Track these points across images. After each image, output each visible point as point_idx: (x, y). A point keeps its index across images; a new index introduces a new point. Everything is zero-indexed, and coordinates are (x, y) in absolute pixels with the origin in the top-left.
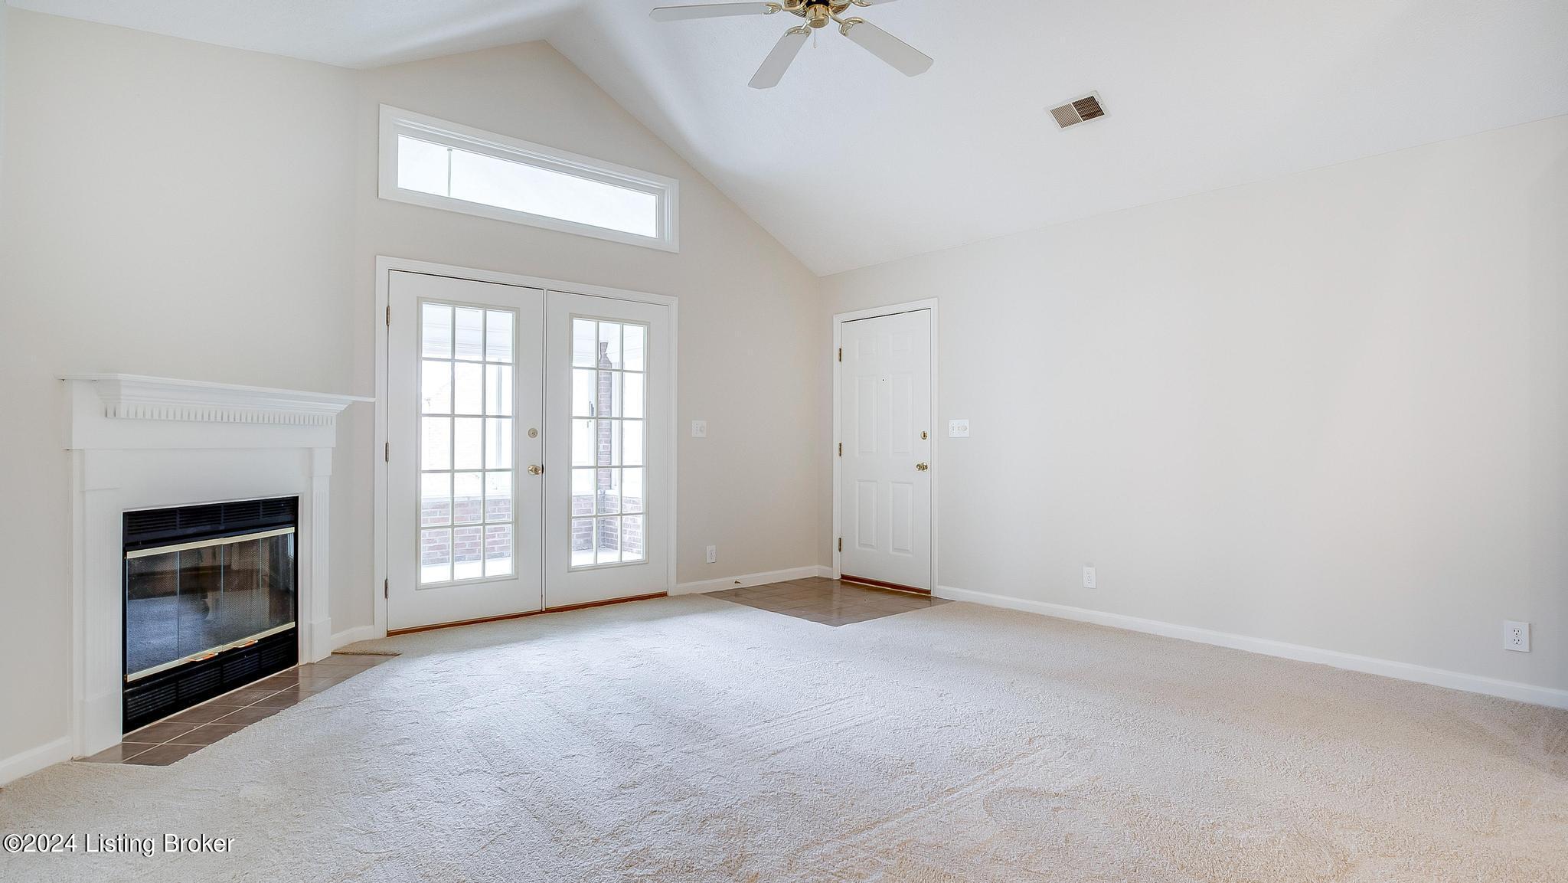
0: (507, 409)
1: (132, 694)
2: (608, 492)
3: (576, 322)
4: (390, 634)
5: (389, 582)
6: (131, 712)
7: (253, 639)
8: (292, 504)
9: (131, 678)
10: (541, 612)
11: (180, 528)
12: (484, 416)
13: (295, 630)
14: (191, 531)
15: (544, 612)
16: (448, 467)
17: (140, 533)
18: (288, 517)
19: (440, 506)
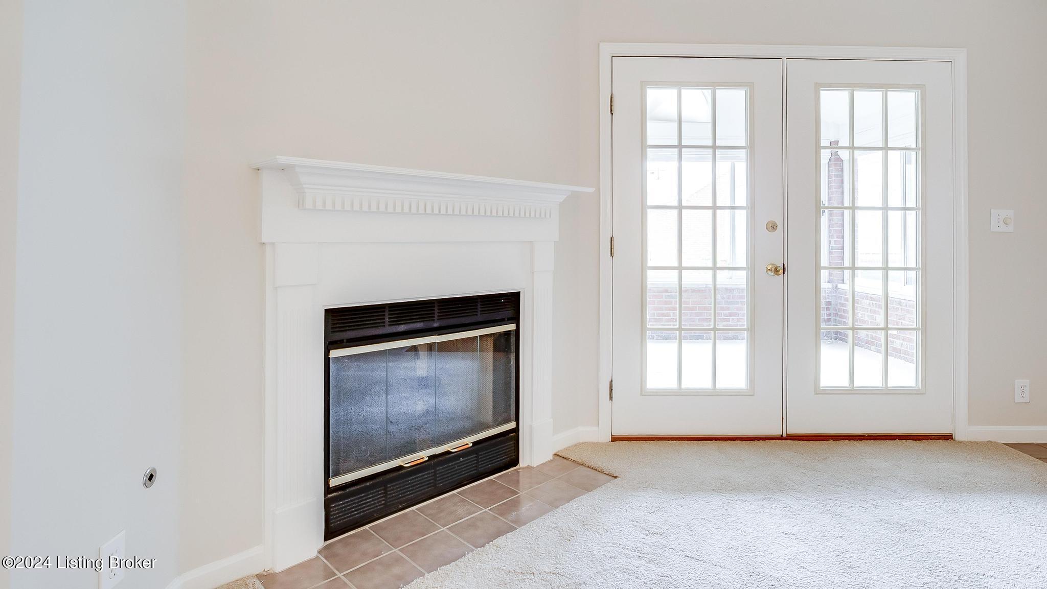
0: (741, 199)
1: (335, 499)
2: (840, 286)
3: (825, 95)
4: (615, 439)
5: (613, 383)
6: (334, 519)
7: (469, 441)
8: (513, 299)
9: (334, 482)
10: (781, 438)
11: (390, 325)
12: (714, 208)
13: (516, 430)
14: (402, 328)
15: (785, 439)
16: (676, 264)
17: (346, 330)
18: (510, 313)
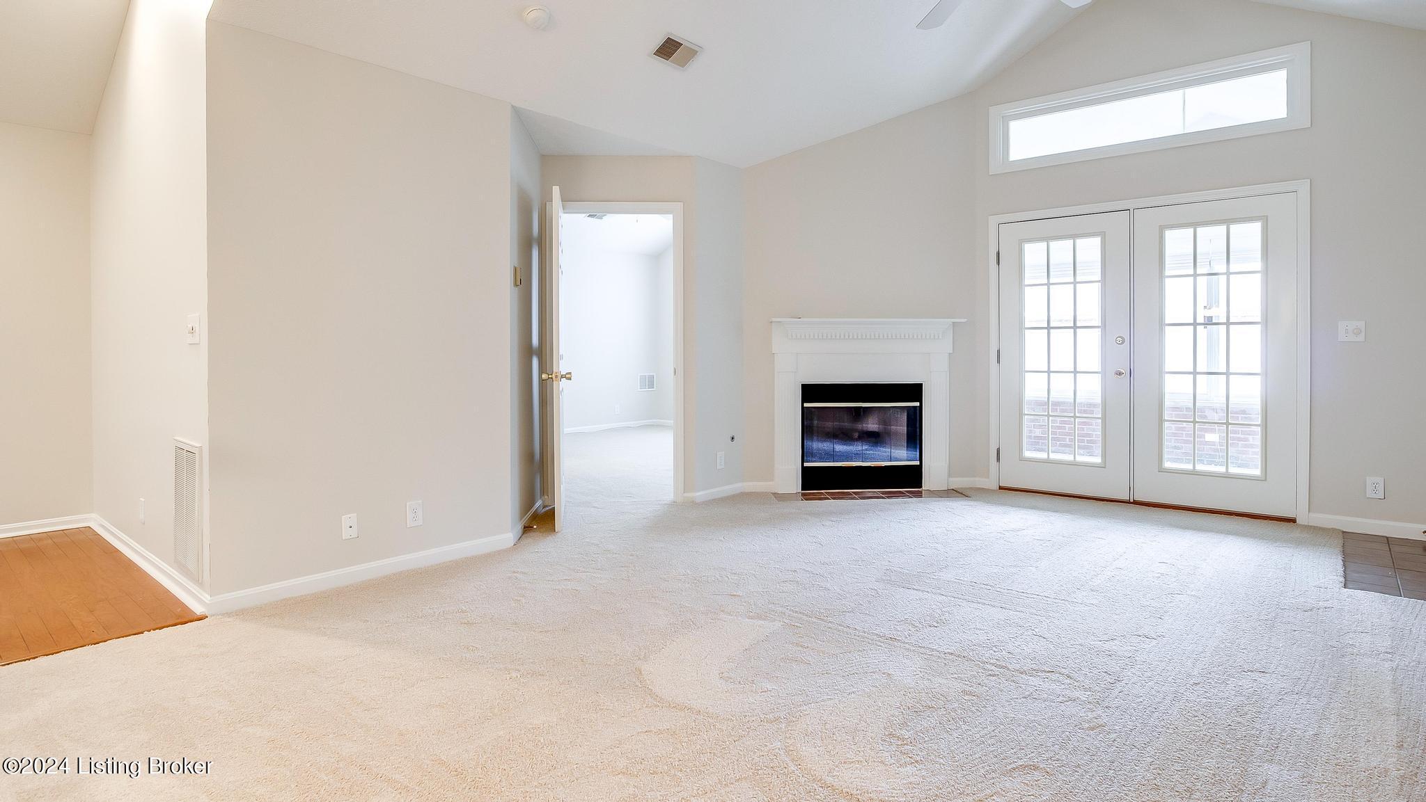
4: (1001, 488)
5: (1000, 450)
7: (883, 464)
9: (806, 465)
10: (1129, 502)
12: (1075, 327)
13: (919, 467)
15: (1132, 503)
16: (1045, 368)
19: (1039, 404)
